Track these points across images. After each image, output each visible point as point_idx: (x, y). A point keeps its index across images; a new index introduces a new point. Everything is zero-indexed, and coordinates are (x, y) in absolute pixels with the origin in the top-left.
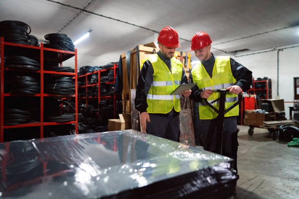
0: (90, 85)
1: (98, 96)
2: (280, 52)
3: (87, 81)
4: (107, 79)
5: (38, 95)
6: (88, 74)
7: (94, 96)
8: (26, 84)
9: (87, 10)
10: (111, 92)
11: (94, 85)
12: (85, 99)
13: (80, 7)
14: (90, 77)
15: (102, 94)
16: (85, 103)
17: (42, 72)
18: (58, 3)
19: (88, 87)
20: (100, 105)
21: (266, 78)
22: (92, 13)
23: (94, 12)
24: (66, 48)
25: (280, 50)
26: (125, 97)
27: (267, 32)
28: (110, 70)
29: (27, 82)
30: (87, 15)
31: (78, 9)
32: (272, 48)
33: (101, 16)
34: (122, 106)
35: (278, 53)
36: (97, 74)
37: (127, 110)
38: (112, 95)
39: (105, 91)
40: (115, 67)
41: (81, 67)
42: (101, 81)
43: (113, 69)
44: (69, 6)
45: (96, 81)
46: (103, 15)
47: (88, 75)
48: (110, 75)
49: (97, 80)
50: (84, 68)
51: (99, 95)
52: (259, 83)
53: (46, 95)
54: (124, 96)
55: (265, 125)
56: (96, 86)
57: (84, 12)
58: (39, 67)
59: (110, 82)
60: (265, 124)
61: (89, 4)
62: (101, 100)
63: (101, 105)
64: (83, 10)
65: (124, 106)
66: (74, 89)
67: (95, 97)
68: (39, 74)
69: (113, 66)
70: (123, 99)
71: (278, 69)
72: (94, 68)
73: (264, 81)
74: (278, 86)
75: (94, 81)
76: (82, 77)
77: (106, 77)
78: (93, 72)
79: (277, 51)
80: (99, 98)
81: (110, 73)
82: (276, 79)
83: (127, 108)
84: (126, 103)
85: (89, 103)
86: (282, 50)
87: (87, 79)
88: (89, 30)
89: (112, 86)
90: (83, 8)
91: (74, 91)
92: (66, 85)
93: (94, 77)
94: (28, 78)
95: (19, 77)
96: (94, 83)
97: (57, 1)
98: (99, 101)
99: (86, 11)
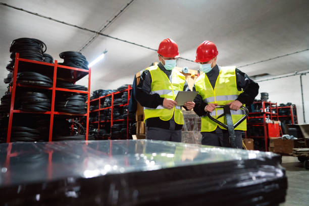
0: (104, 109)
1: (110, 120)
2: (303, 76)
3: (100, 105)
4: (121, 102)
5: (48, 113)
6: (102, 97)
7: (106, 120)
8: (37, 100)
9: (104, 33)
10: (124, 115)
11: (107, 108)
12: (97, 123)
13: (96, 31)
14: (103, 100)
15: (115, 117)
16: (96, 128)
17: (54, 89)
18: (75, 26)
19: (100, 111)
20: (112, 128)
21: (289, 104)
22: (107, 36)
23: (109, 35)
24: (80, 65)
25: (302, 74)
26: (138, 119)
27: (288, 55)
28: (124, 92)
29: (39, 99)
30: (103, 38)
31: (94, 32)
32: (293, 72)
34: (136, 128)
35: (301, 77)
36: (110, 96)
37: (140, 132)
38: (125, 118)
39: (118, 114)
40: (129, 89)
41: (95, 91)
42: (114, 104)
43: (127, 91)
44: (85, 29)
45: (109, 105)
46: (118, 38)
47: (101, 99)
48: (124, 97)
49: (110, 103)
50: (97, 92)
51: (112, 118)
52: (283, 109)
53: (57, 113)
54: (138, 116)
55: (295, 152)
56: (109, 109)
57: (100, 36)
58: (52, 84)
59: (124, 104)
60: (295, 150)
61: (105, 27)
62: (113, 124)
63: (114, 129)
64: (99, 33)
65: (137, 128)
66: (86, 108)
67: (108, 121)
68: (51, 91)
69: (127, 88)
70: (137, 120)
71: (302, 94)
72: (107, 91)
73: (288, 107)
74: (304, 112)
75: (107, 104)
76: (95, 101)
77: (120, 100)
78: (106, 95)
79: (299, 76)
80: (112, 122)
81: (124, 95)
82: (302, 105)
83: (140, 130)
84: (139, 124)
85: (101, 128)
86: (305, 74)
87: (100, 103)
88: (104, 51)
89: (126, 108)
90: (99, 32)
91: (86, 110)
92: (77, 103)
93: (107, 100)
94: (39, 94)
95: (30, 93)
96: (107, 106)
97: (74, 25)
98: (112, 125)
99: (102, 34)
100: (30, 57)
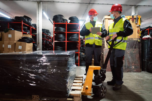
5: (65, 41)
9: (91, 3)
13: (88, 3)
17: (66, 32)
18: (79, 3)
22: (93, 4)
23: (94, 3)
29: (61, 37)
31: (87, 3)
33: (98, 4)
44: (83, 3)
46: (99, 3)
53: (68, 41)
58: (65, 31)
64: (89, 3)
66: (78, 39)
68: (65, 33)
91: (78, 40)
92: (75, 37)
94: (61, 35)
95: (59, 35)
97: (78, 2)
100: (58, 22)
